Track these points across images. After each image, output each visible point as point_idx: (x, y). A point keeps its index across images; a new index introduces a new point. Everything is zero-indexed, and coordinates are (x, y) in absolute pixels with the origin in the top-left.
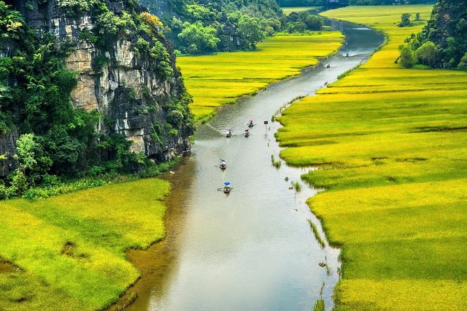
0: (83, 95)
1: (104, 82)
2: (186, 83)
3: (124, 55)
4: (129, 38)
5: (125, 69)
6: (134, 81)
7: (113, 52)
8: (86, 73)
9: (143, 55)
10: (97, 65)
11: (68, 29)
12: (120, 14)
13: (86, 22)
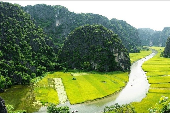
0: (116, 59)
1: (119, 58)
2: (130, 58)
3: (122, 54)
4: (123, 52)
5: (122, 56)
6: (123, 58)
7: (121, 54)
8: (117, 57)
9: (125, 54)
10: (118, 55)
11: (115, 51)
12: (122, 49)
13: (117, 50)
